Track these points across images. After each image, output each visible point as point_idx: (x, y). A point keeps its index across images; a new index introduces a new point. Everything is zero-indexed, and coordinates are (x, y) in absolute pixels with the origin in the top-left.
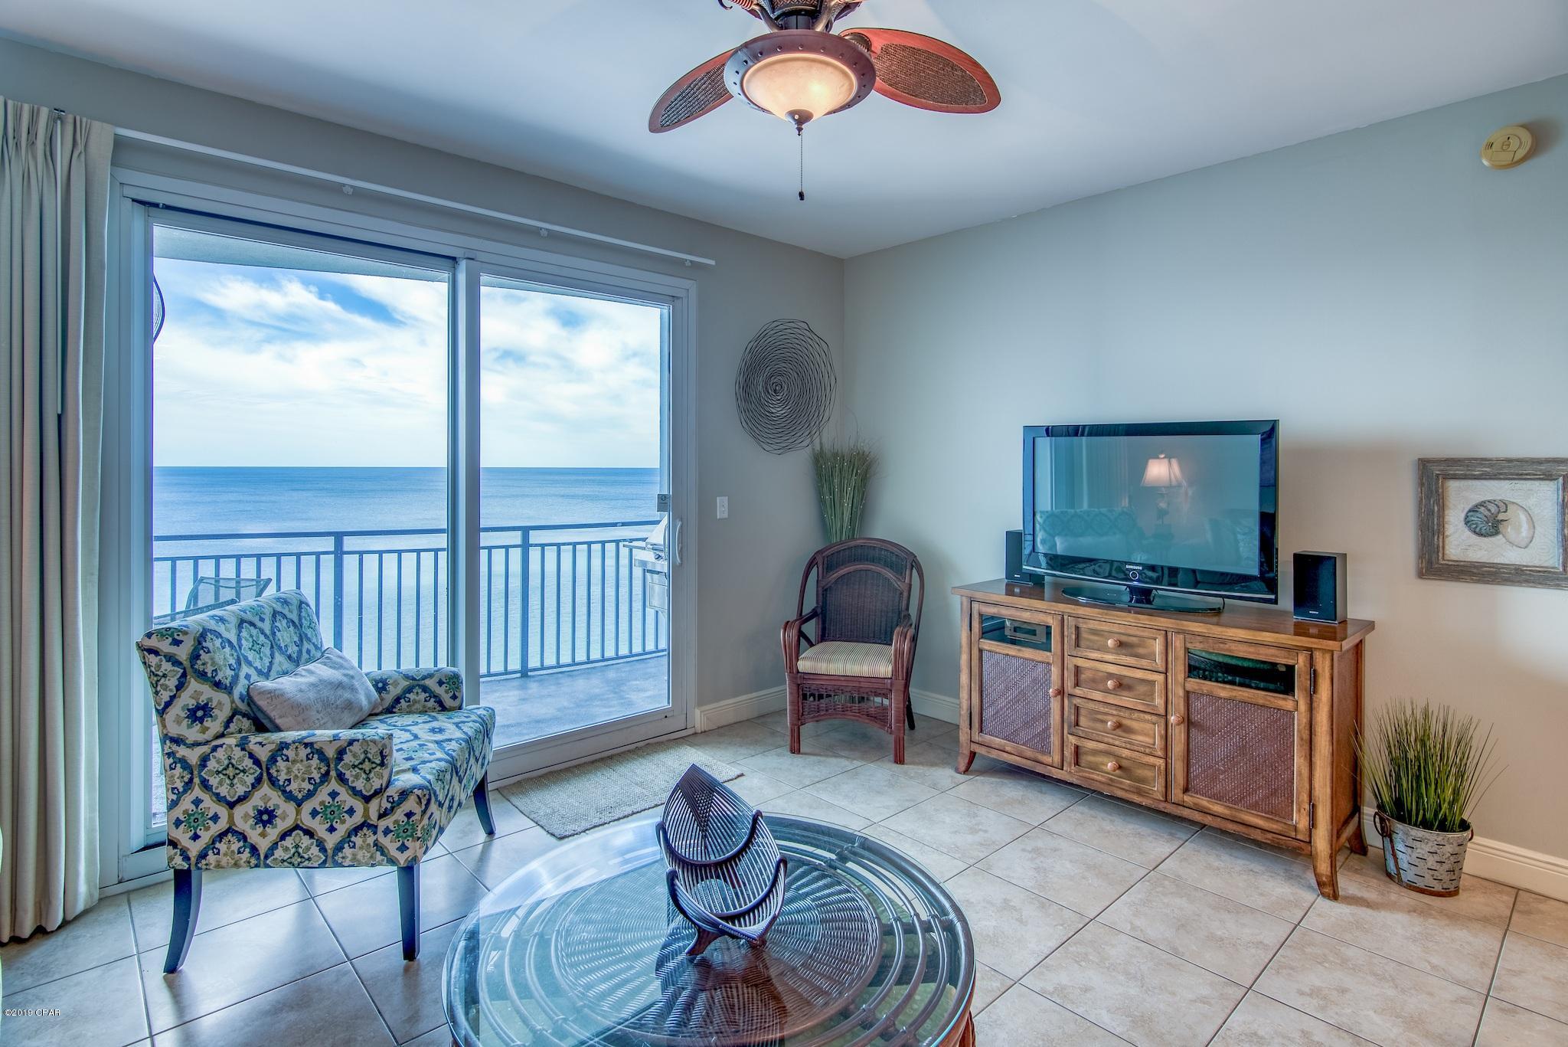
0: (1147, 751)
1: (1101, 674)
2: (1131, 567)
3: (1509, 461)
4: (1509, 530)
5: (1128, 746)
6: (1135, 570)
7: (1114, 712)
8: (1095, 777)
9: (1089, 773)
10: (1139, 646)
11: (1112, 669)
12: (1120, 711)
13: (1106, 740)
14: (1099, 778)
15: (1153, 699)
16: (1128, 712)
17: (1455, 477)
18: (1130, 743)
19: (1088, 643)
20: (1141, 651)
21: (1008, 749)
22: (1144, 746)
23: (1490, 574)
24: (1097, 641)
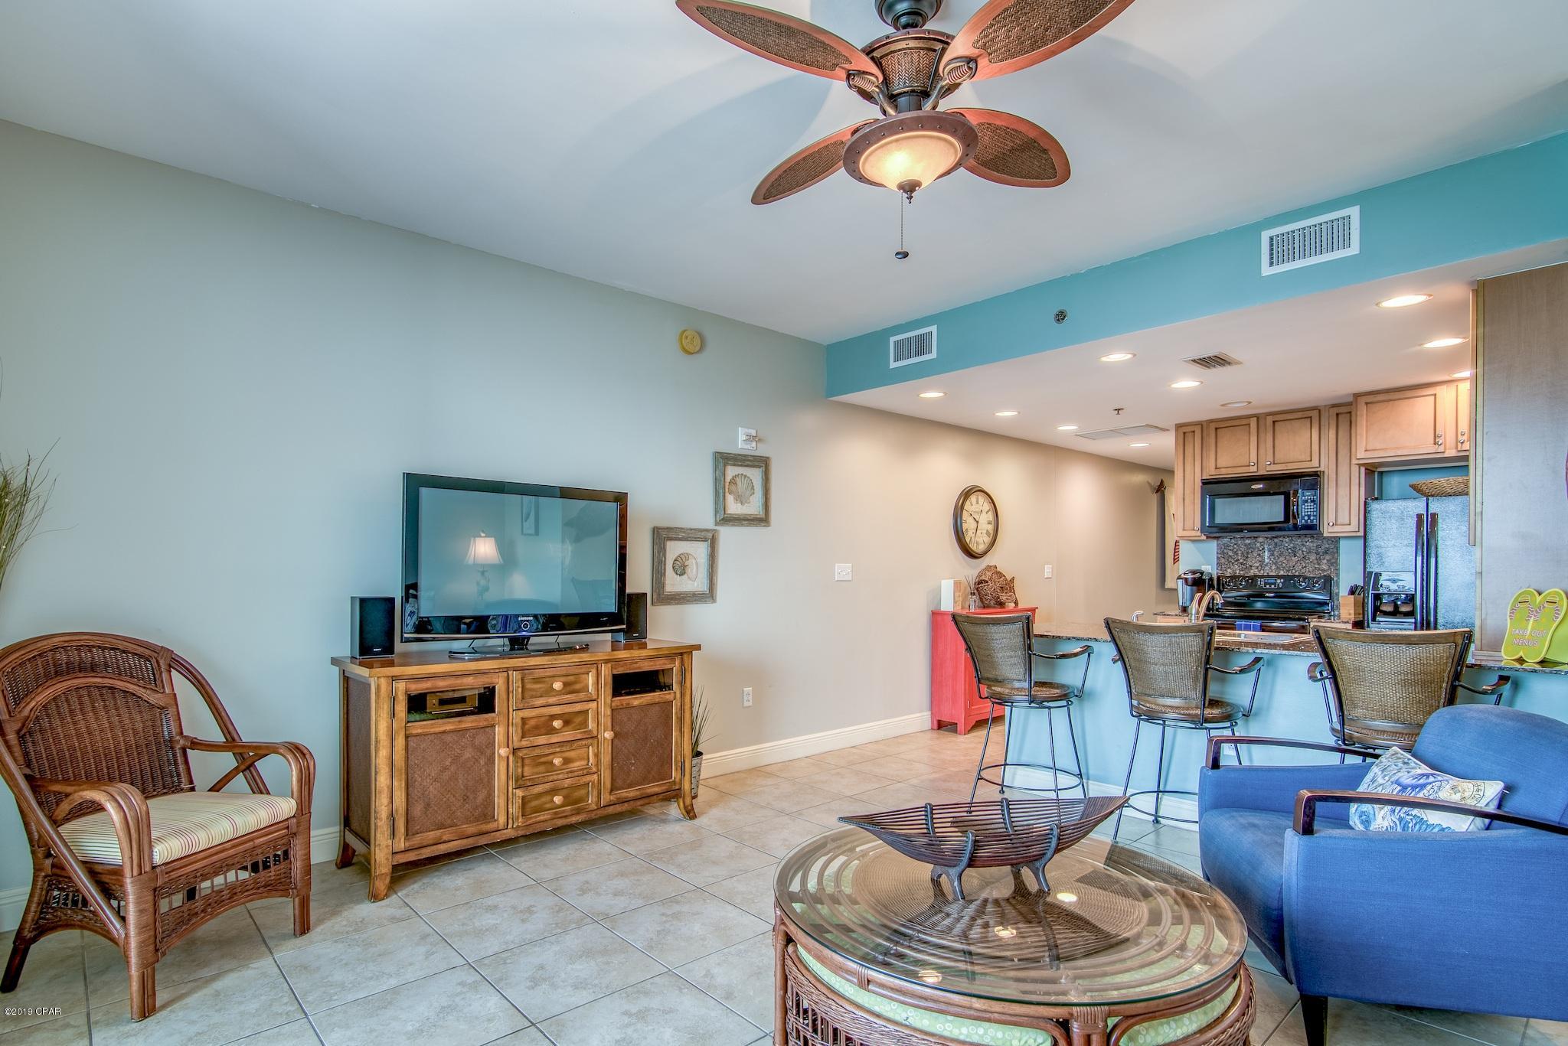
0: (585, 772)
1: (543, 719)
2: (524, 619)
3: (691, 530)
4: (688, 570)
5: (570, 775)
6: (525, 621)
7: (558, 750)
8: (542, 818)
9: (536, 817)
10: (575, 683)
11: (556, 710)
12: (563, 746)
13: (551, 778)
14: (546, 817)
15: (587, 726)
16: (569, 744)
17: (671, 539)
18: (571, 772)
19: (531, 693)
20: (577, 687)
21: (445, 838)
22: (581, 770)
23: (683, 598)
24: (540, 688)
